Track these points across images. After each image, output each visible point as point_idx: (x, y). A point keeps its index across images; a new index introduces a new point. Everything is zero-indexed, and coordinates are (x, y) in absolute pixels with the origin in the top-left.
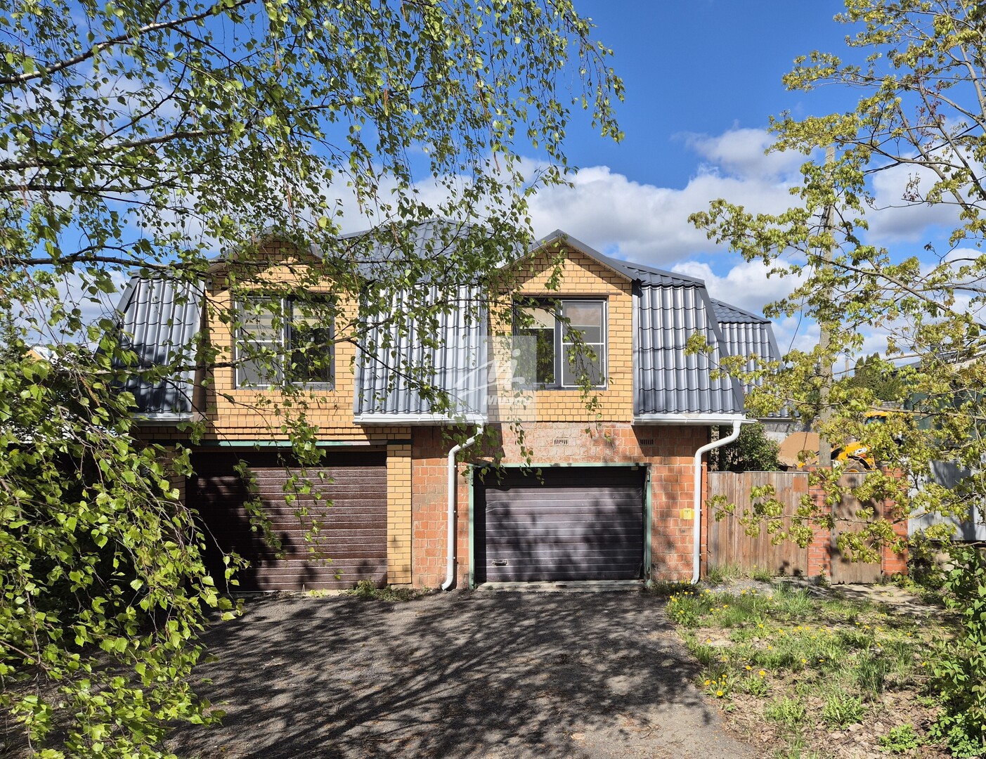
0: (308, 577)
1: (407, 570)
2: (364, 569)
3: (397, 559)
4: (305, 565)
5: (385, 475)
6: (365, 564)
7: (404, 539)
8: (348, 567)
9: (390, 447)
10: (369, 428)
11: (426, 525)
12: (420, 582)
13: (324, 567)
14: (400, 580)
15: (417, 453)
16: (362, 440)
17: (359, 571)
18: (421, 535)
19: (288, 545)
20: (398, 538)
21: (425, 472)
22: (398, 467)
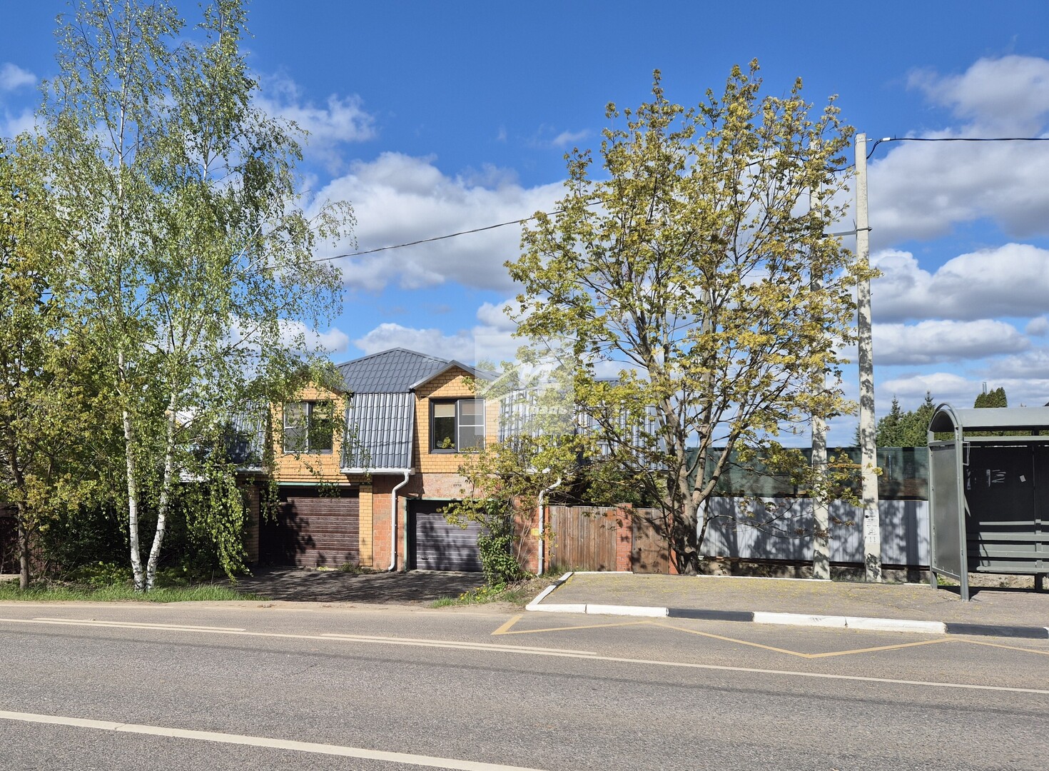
0: (321, 561)
1: (372, 558)
2: (349, 557)
3: (365, 552)
4: (319, 553)
5: (358, 502)
6: (350, 554)
7: (369, 540)
8: (341, 555)
9: (361, 487)
10: (350, 476)
11: (380, 533)
12: (378, 566)
13: (329, 555)
14: (366, 564)
15: (376, 491)
16: (345, 482)
17: (347, 558)
18: (378, 538)
19: (310, 543)
20: (365, 539)
21: (380, 502)
22: (365, 498)
